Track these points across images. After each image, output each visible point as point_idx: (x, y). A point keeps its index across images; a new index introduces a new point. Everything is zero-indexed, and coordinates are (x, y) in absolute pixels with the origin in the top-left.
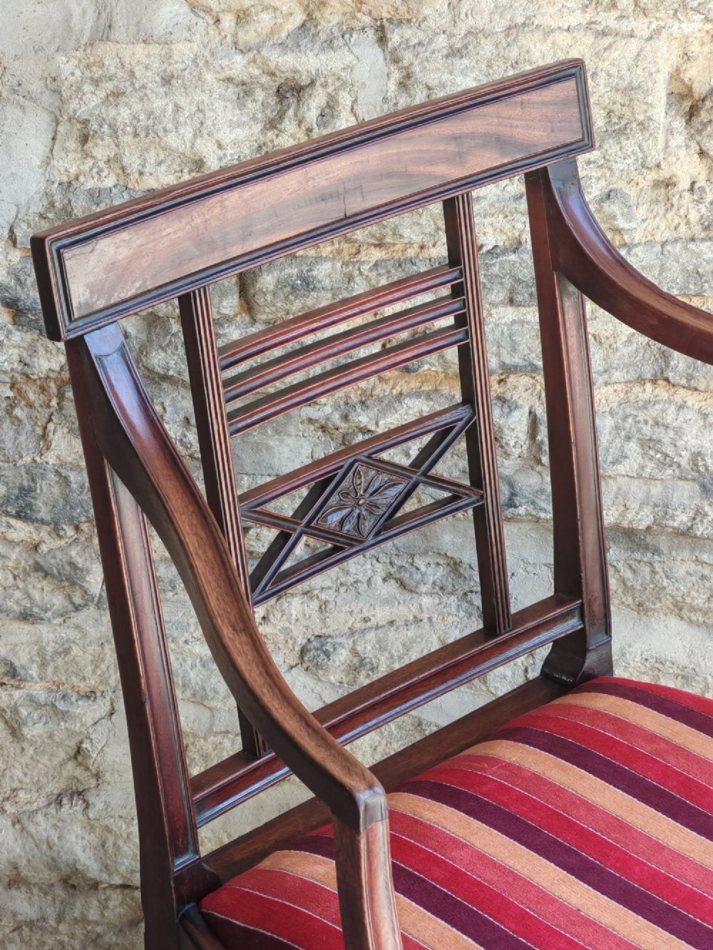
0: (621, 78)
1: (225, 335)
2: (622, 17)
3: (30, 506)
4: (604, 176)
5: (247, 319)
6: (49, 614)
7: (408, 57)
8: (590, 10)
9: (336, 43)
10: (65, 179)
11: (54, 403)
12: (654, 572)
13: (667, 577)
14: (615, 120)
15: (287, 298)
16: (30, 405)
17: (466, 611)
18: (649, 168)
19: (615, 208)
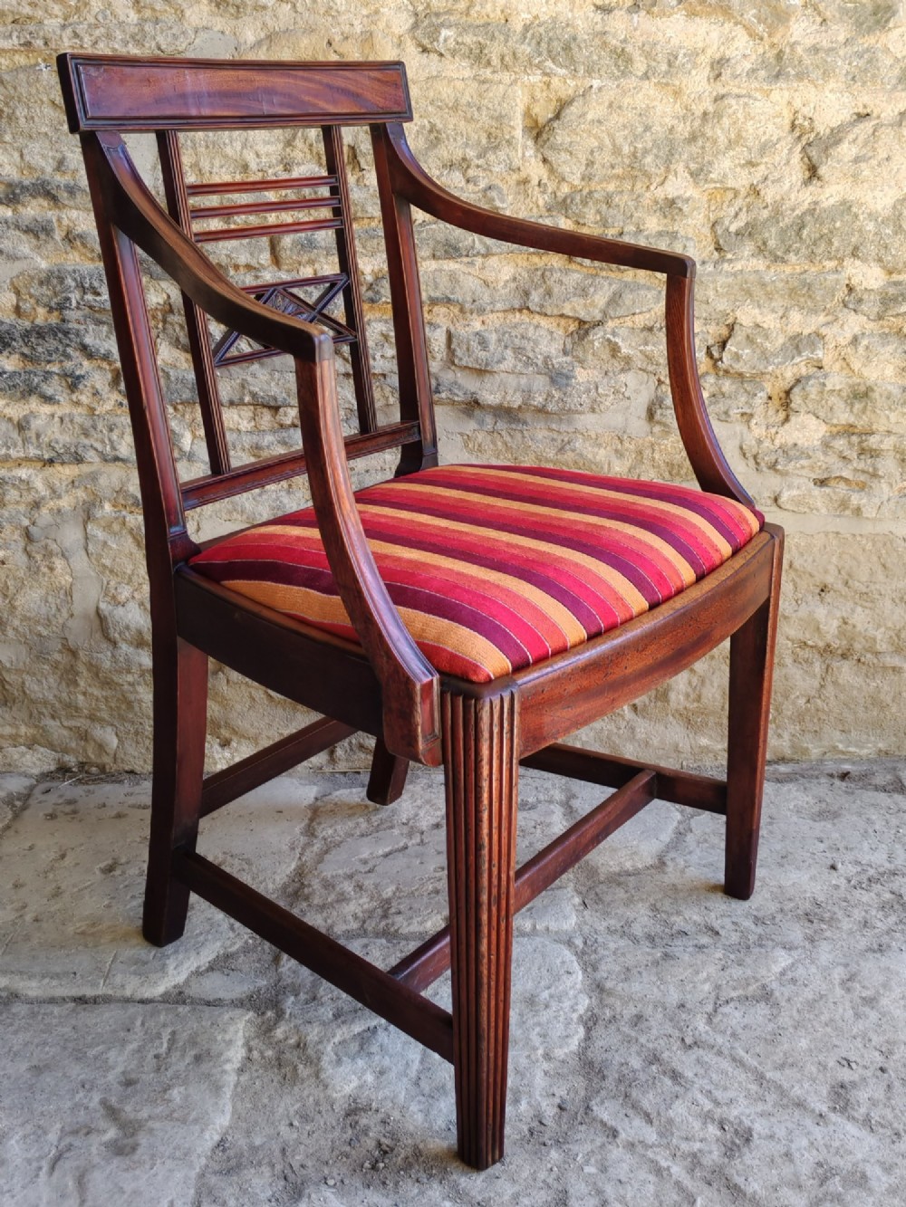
0: (495, 111)
2: (494, 72)
4: (487, 176)
5: (276, 269)
8: (475, 67)
11: (160, 326)
12: (524, 437)
14: (494, 140)
15: (299, 253)
18: (513, 170)
19: (493, 194)
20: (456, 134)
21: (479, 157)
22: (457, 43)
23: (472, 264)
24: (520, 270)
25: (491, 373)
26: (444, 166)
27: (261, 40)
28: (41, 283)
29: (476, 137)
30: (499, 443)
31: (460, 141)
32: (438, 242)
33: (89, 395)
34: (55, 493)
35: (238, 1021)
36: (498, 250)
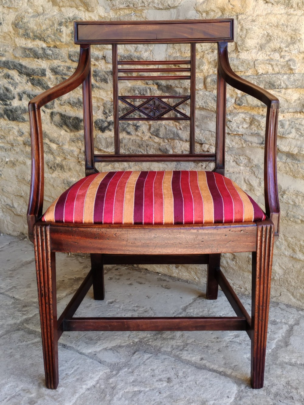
0: (294, 27)
1: (199, 93)
2: (295, 10)
3: (158, 133)
4: (289, 55)
5: (205, 90)
7: (242, 22)
8: (286, 8)
10: (170, 54)
12: (298, 167)
13: (301, 168)
14: (293, 40)
15: (213, 85)
17: (251, 172)
18: (301, 53)
19: (291, 63)
20: (278, 37)
21: (286, 47)
23: (280, 92)
24: (302, 95)
25: (286, 138)
26: (272, 51)
28: (128, 92)
29: (286, 38)
30: (288, 168)
31: (279, 40)
32: (267, 82)
33: (141, 133)
34: (130, 166)
35: (101, 371)
36: (291, 87)
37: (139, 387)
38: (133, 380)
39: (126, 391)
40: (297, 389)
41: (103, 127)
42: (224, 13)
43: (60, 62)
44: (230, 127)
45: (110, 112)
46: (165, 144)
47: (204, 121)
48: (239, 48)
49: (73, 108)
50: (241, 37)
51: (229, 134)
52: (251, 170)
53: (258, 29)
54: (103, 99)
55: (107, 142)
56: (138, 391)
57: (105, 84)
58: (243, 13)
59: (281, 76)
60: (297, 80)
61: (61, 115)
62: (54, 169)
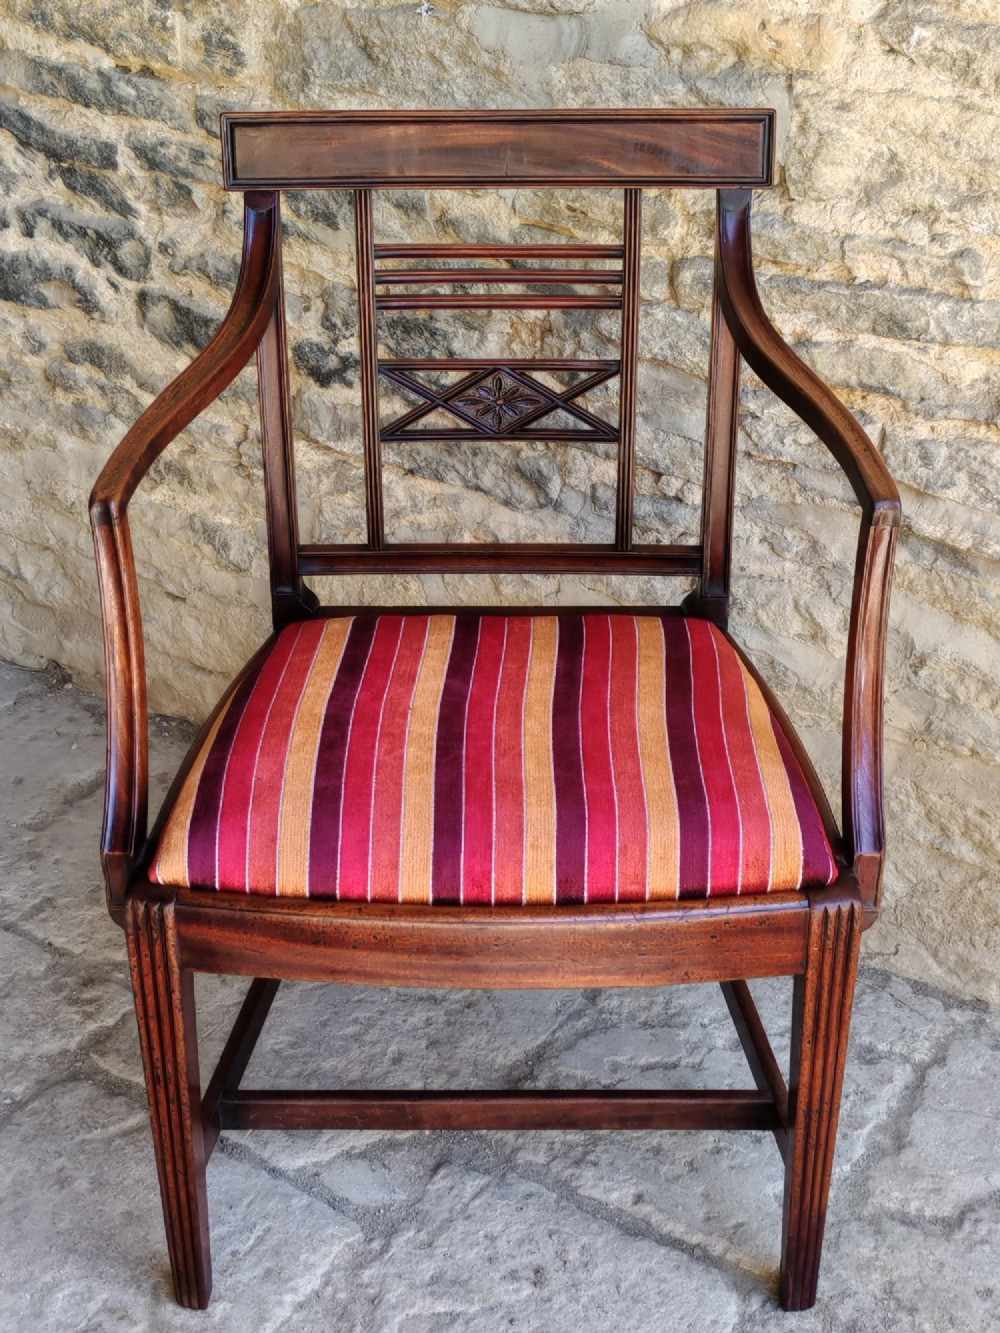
0: (979, 150)
1: (652, 314)
2: (985, 95)
4: (962, 235)
5: (674, 305)
6: (522, 506)
7: (806, 104)
8: (958, 85)
9: (753, 84)
12: (970, 589)
13: (981, 596)
14: (976, 188)
15: (700, 293)
16: (523, 343)
17: (818, 582)
19: (964, 265)
20: (925, 171)
21: (953, 208)
22: (935, 49)
23: (924, 350)
25: (935, 498)
26: (905, 211)
27: (679, 8)
29: (953, 179)
30: (937, 587)
31: (929, 182)
32: (881, 314)
34: (416, 506)
35: (336, 1241)
36: (962, 341)
37: (450, 1302)
38: (431, 1273)
39: (411, 1312)
40: (912, 1311)
41: (323, 371)
42: (744, 58)
43: (165, 128)
44: (754, 436)
45: (346, 324)
46: (536, 454)
47: (668, 403)
48: (792, 189)
49: (216, 289)
50: (800, 153)
51: (749, 455)
52: (818, 577)
53: (858, 136)
54: (322, 278)
55: (337, 422)
56: (446, 1313)
57: (329, 230)
58: (812, 73)
59: (929, 303)
60: (983, 322)
61: (175, 306)
62: (158, 479)
